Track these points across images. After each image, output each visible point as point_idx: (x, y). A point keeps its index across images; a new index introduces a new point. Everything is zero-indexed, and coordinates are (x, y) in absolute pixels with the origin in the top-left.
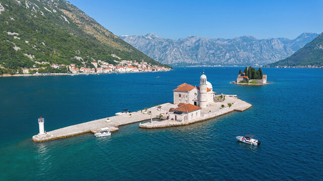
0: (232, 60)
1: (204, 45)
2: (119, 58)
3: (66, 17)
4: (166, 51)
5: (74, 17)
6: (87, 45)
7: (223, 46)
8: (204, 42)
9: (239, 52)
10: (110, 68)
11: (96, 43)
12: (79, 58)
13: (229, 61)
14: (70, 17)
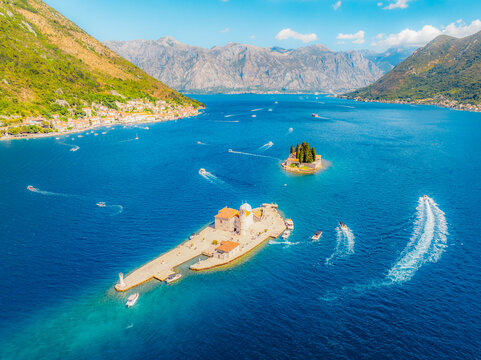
0: (295, 83)
1: (253, 58)
2: (124, 97)
3: (31, 24)
4: (191, 66)
5: (44, 22)
6: (71, 76)
7: (282, 60)
8: (252, 54)
9: (304, 71)
10: (111, 116)
11: (84, 71)
12: (62, 103)
13: (291, 85)
14: (37, 23)
